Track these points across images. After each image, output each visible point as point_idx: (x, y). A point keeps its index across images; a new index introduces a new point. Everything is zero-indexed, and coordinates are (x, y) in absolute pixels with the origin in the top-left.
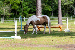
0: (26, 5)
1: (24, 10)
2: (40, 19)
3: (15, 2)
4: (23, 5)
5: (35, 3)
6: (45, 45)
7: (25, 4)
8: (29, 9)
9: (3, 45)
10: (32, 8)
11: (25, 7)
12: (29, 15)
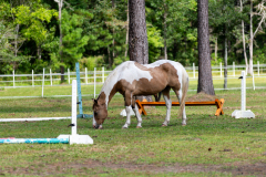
0: (73, 25)
1: (65, 44)
2: (152, 74)
3: (33, 14)
4: (65, 26)
5: (103, 19)
6: (187, 164)
7: (70, 23)
8: (85, 40)
9: (41, 165)
10: (94, 38)
11: (70, 31)
12: (82, 61)
